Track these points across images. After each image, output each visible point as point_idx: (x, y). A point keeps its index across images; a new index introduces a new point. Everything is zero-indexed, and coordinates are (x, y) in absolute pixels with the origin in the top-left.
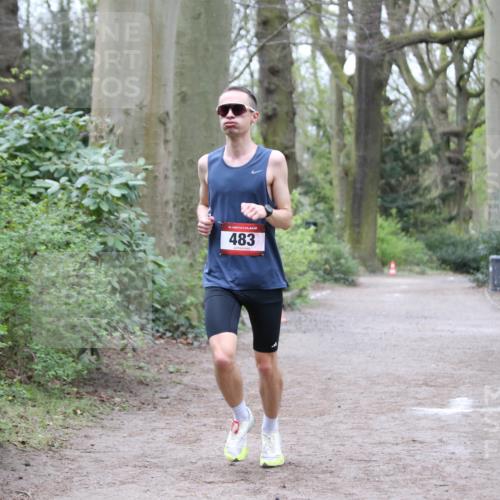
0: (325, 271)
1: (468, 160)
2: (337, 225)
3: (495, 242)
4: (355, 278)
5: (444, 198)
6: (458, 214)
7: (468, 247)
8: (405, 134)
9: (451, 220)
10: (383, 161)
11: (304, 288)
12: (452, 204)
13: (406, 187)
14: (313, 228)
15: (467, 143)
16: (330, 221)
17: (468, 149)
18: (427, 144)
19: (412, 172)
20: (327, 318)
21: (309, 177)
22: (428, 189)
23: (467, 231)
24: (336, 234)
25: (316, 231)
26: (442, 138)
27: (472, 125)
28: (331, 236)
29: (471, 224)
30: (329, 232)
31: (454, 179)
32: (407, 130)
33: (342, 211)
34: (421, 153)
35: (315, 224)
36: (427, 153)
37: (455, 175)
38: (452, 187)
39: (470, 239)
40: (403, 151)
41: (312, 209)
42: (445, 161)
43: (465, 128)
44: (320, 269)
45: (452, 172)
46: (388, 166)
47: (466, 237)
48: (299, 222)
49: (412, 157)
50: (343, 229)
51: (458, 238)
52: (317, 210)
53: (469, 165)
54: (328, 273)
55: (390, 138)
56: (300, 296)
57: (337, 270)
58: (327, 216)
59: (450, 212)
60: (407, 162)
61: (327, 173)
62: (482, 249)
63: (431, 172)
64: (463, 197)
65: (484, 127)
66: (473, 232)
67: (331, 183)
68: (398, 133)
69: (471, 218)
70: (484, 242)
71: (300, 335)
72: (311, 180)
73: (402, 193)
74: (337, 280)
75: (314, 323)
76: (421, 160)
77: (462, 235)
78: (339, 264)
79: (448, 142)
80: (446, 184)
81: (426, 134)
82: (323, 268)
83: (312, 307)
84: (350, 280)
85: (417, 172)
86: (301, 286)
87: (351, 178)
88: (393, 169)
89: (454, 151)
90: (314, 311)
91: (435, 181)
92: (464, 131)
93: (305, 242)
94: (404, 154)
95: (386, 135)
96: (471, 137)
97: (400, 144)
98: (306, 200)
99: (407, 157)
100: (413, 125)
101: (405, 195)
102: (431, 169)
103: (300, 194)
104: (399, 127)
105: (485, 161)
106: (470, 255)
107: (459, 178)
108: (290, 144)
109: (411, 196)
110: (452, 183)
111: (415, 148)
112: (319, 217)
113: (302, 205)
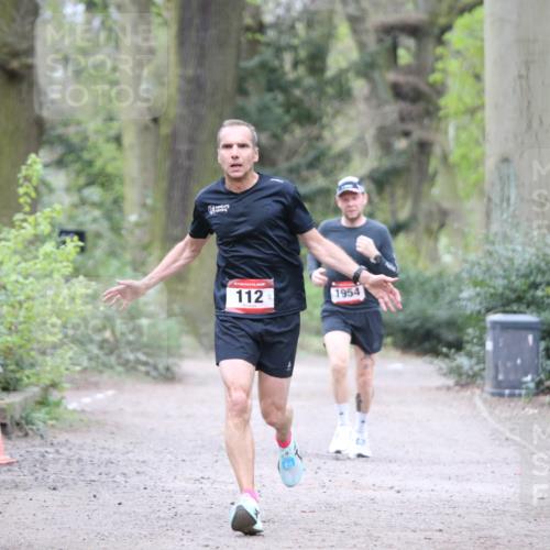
0: (102, 345)
1: (440, 90)
2: (132, 238)
3: (500, 283)
4: (171, 361)
5: (380, 182)
6: (413, 217)
7: (436, 294)
8: (292, 27)
9: (397, 229)
10: (242, 92)
11: (54, 385)
12: (399, 192)
13: (294, 153)
14: (73, 244)
15: (440, 50)
16: (116, 229)
17: (440, 65)
18: (343, 52)
19: (307, 118)
20: (106, 456)
21: (66, 124)
22: (345, 157)
23: (434, 257)
24: (128, 257)
25: (83, 249)
26: (380, 41)
27: (451, 8)
28: (115, 263)
29: (444, 241)
30: (112, 254)
31: (407, 134)
32: (298, 20)
33: (144, 205)
34: (330, 73)
35: (81, 236)
36: (342, 73)
37: (409, 126)
38: (403, 152)
39: (440, 275)
40: (288, 66)
41: (75, 198)
42: (386, 94)
43: (434, 15)
44: (91, 341)
45: (402, 119)
46: (253, 102)
47: (430, 271)
48: (45, 228)
49: (309, 81)
50: (145, 247)
51: (412, 273)
52: (83, 202)
53: (442, 102)
54: (110, 348)
55: (258, 36)
56: (43, 403)
57: (129, 343)
58: (108, 216)
59: (394, 213)
60: (297, 92)
61: (110, 119)
62: (469, 299)
63: (352, 119)
64: (427, 178)
65: (479, 13)
66: (447, 259)
67: (118, 140)
68: (276, 25)
69: (442, 226)
70: (476, 284)
71: (42, 494)
72: (71, 131)
73: (283, 165)
74: (130, 367)
75: (75, 467)
76: (330, 90)
77: (421, 265)
78: (137, 330)
79: (394, 48)
80: (386, 147)
81: (343, 29)
82: (97, 338)
83: (72, 428)
84: (161, 367)
85: (321, 118)
86: (46, 381)
87: (165, 130)
88: (264, 109)
89: (408, 70)
90: (75, 439)
91: (361, 139)
92: (432, 23)
93: (56, 276)
94: (291, 76)
95: (248, 29)
96: (448, 36)
97: (279, 50)
98: (59, 179)
99: (297, 83)
100: (312, 8)
101: (291, 171)
102: (352, 112)
103: (46, 166)
104: (280, 11)
105: (480, 93)
106: (441, 313)
107: (418, 134)
108: (24, 46)
109: (305, 173)
110: (401, 144)
111: (316, 60)
112: (90, 219)
113: (51, 190)
